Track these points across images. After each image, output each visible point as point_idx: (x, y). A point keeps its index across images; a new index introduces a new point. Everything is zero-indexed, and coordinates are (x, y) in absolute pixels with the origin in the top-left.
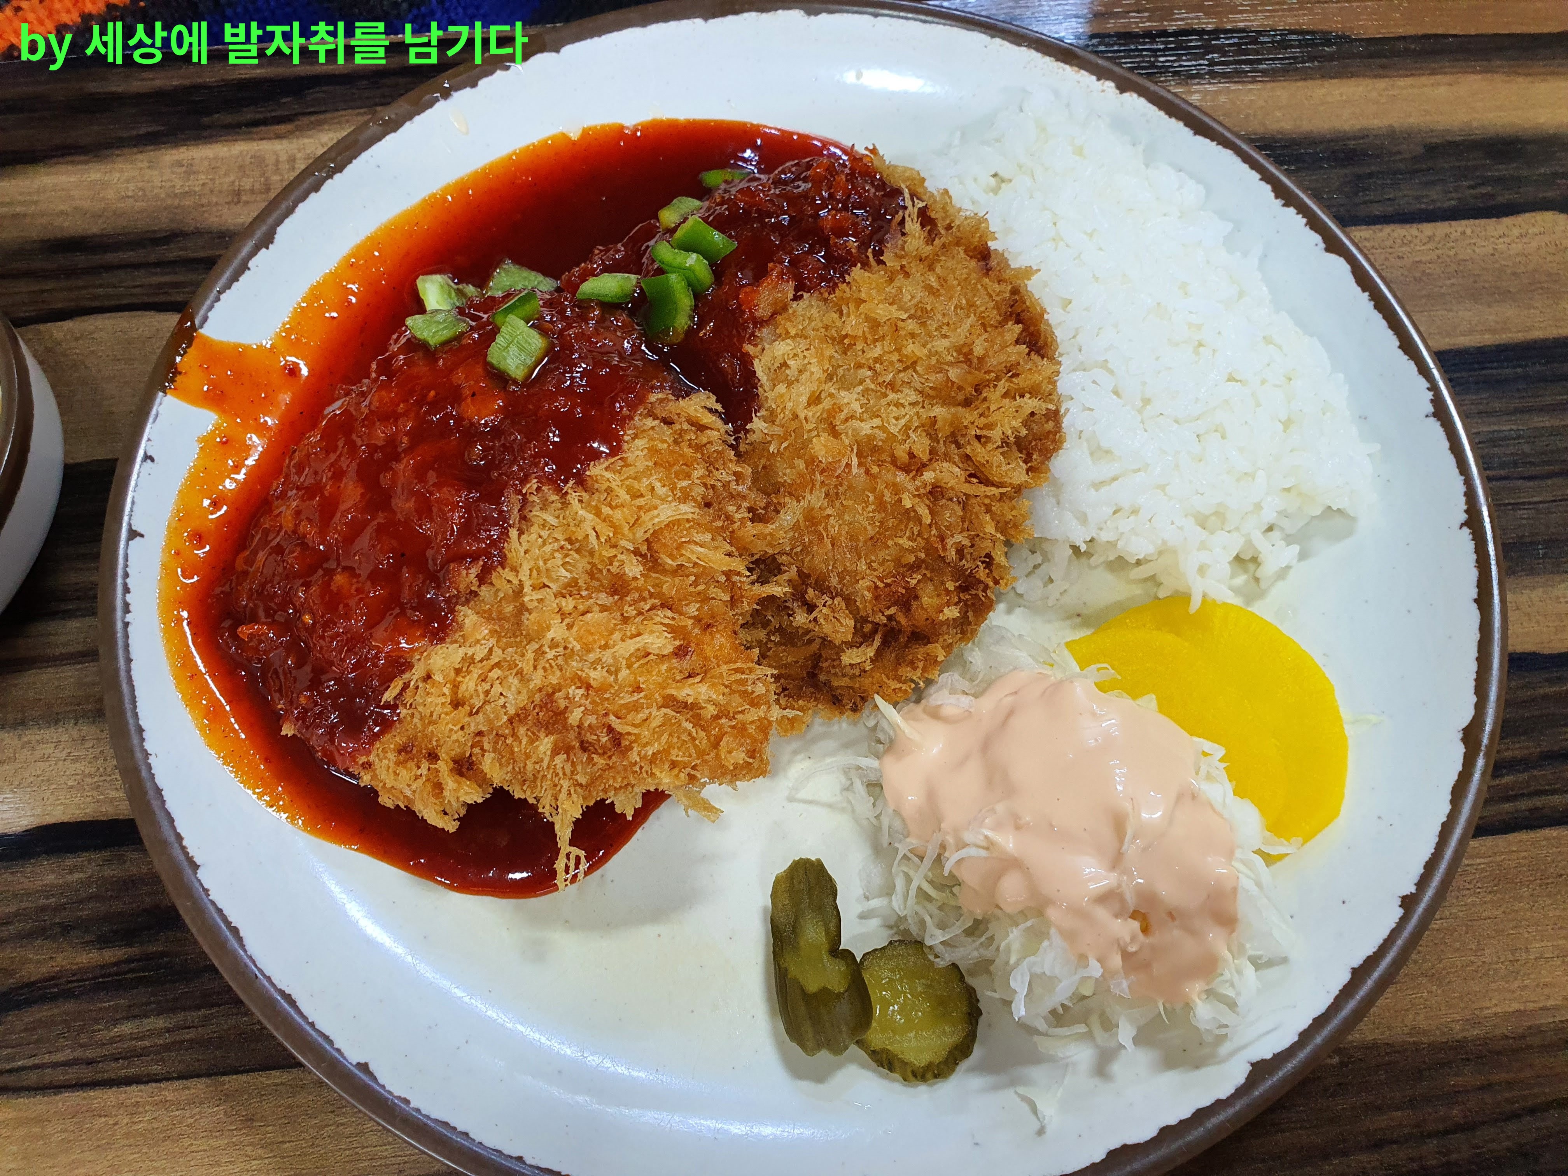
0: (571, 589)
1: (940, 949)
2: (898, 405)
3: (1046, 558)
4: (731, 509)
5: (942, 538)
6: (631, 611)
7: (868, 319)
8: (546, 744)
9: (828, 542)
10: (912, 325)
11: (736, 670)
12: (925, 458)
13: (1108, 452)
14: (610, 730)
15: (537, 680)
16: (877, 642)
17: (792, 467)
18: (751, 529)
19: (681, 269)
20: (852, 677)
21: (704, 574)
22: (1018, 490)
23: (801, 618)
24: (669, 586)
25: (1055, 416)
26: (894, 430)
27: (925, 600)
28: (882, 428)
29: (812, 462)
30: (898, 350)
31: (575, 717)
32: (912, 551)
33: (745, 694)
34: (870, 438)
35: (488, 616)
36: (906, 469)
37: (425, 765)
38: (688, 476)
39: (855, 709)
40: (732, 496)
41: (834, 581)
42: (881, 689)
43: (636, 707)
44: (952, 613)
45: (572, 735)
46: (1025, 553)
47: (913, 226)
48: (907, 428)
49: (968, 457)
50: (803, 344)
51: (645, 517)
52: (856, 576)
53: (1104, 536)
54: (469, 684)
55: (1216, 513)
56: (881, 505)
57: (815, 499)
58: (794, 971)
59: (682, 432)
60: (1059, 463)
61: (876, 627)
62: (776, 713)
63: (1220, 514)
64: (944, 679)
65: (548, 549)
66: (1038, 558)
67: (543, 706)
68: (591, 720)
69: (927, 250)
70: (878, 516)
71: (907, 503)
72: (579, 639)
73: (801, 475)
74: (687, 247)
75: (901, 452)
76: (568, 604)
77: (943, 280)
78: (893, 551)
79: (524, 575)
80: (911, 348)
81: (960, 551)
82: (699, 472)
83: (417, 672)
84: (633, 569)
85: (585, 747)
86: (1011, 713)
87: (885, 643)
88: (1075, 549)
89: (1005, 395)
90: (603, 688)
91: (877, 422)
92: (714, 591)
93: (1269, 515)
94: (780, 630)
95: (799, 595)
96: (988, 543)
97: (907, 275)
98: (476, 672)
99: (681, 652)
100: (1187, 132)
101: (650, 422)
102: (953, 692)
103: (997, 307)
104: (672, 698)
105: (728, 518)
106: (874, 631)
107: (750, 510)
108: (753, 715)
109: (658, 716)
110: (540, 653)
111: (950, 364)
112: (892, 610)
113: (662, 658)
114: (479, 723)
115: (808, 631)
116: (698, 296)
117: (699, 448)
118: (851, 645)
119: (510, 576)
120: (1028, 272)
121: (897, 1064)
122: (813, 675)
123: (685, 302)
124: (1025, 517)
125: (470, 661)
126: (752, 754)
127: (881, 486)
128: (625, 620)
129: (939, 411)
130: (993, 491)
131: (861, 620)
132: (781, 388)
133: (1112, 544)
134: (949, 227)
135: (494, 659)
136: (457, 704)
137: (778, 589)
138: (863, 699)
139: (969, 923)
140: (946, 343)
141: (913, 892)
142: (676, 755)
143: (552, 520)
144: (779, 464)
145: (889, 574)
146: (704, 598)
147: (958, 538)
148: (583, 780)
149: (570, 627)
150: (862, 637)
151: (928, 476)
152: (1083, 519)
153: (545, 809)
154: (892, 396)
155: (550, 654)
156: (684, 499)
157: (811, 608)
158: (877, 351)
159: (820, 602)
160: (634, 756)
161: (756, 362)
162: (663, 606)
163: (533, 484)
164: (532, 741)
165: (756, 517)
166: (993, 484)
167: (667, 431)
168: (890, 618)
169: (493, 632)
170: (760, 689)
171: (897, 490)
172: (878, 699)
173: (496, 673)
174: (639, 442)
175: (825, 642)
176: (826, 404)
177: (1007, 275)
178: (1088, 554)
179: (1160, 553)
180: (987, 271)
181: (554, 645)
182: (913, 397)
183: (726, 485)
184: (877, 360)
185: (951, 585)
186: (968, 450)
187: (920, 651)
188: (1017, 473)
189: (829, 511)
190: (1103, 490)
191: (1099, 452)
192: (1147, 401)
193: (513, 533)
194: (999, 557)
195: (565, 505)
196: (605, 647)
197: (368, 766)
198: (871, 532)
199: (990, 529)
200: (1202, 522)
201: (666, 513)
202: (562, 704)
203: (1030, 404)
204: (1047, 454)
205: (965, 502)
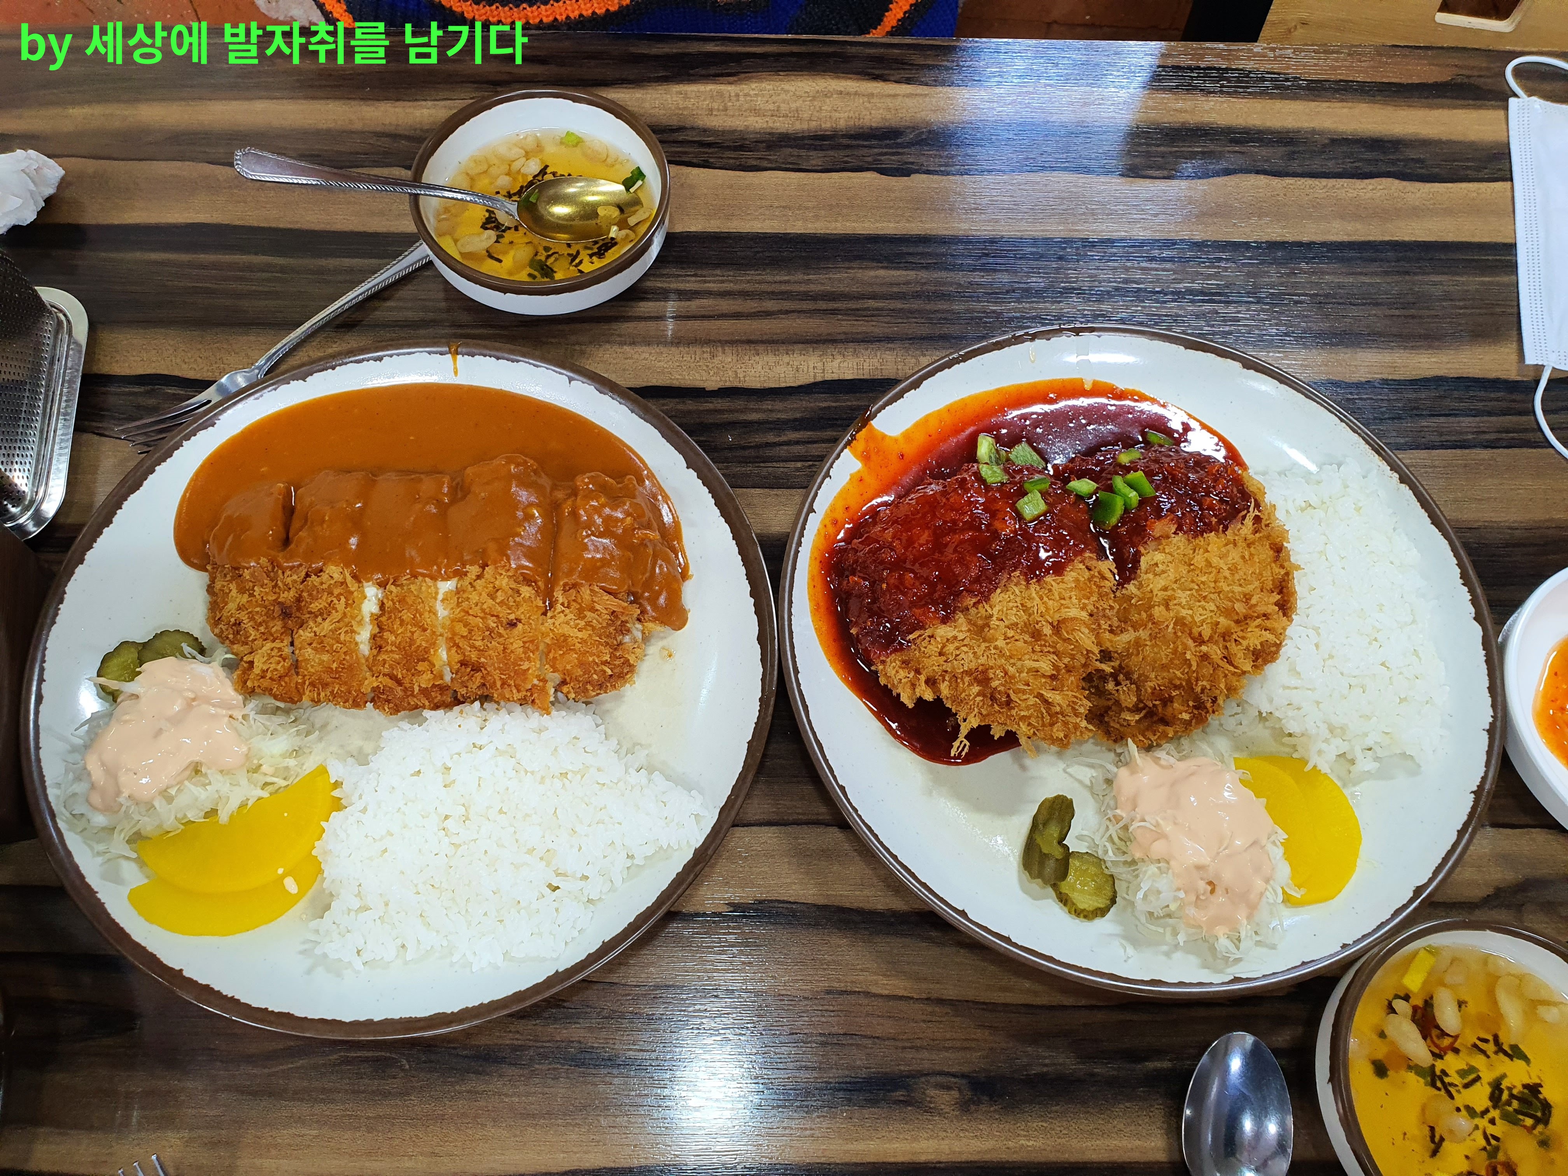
0: (1013, 626)
1: (1109, 864)
2: (1204, 609)
3: (1243, 713)
4: (1102, 622)
5: (1197, 680)
6: (1037, 648)
7: (1207, 560)
8: (976, 689)
9: (1141, 657)
10: (1227, 573)
11: (1076, 697)
12: (1206, 639)
13: (1299, 673)
14: (1008, 696)
15: (982, 660)
16: (1142, 715)
17: (1139, 614)
18: (1107, 635)
19: (1124, 496)
20: (1122, 725)
21: (1078, 646)
22: (1244, 673)
23: (1110, 686)
24: (1060, 647)
25: (1278, 646)
26: (1197, 620)
27: (1176, 705)
28: (1192, 616)
29: (1151, 617)
30: (1215, 582)
31: (995, 684)
32: (1180, 679)
33: (1073, 708)
34: (1184, 618)
35: (969, 622)
36: (1194, 640)
37: (912, 673)
38: (1089, 598)
39: (1115, 741)
40: (1104, 616)
41: (1135, 676)
42: (1133, 737)
43: (1024, 692)
44: (1186, 716)
45: (989, 691)
46: (1234, 704)
47: (1249, 521)
48: (1204, 621)
49: (1226, 648)
50: (1169, 558)
51: (1063, 610)
52: (1147, 678)
53: (1277, 714)
54: (951, 648)
55: (1341, 728)
56: (1175, 652)
57: (1143, 634)
58: (1039, 840)
59: (1093, 576)
60: (1271, 669)
61: (1146, 706)
62: (1084, 724)
63: (1343, 729)
64: (1167, 746)
65: (1011, 604)
66: (1239, 710)
67: (983, 672)
68: (1001, 688)
69: (1251, 537)
70: (1171, 656)
71: (1188, 656)
72: (1010, 650)
73: (1142, 620)
74: (1132, 486)
75: (1195, 631)
76: (1010, 633)
77: (1251, 555)
78: (1171, 675)
79: (995, 612)
80: (1222, 585)
81: (1203, 690)
82: (1094, 598)
83: (928, 632)
84: (1047, 630)
85: (993, 698)
86: (1192, 774)
87: (1145, 717)
88: (1260, 713)
89: (1257, 627)
90: (1013, 677)
91: (1190, 612)
92: (1078, 656)
93: (1369, 742)
94: (1097, 687)
95: (1114, 676)
96: (1218, 692)
97: (1235, 545)
98: (956, 644)
99: (1053, 677)
100: (1428, 521)
101: (1081, 566)
102: (1168, 753)
103: (1273, 580)
104: (1042, 695)
105: (1099, 625)
106: (1144, 708)
107: (1110, 626)
108: (1073, 720)
109: (1032, 700)
110: (988, 648)
111: (1237, 600)
112: (1157, 703)
113: (1044, 676)
114: (948, 667)
115: (1111, 694)
116: (1126, 510)
117: (1100, 587)
118: (1129, 709)
119: (989, 609)
120: (1298, 568)
121: (1069, 903)
122: (1102, 716)
123: (1119, 510)
124: (1242, 687)
125: (955, 638)
126: (1066, 736)
127: (1179, 643)
128: (1034, 651)
129: (1223, 620)
130: (1232, 668)
131: (1140, 701)
132: (1150, 576)
133: (1280, 720)
134: (1267, 525)
135: (965, 642)
136: (941, 654)
137: (1107, 668)
138: (1122, 738)
139: (1129, 860)
140: (1240, 589)
141: (1107, 835)
142: (1033, 721)
143: (1017, 592)
144: (1133, 610)
145: (1164, 685)
146: (1073, 657)
147: (1205, 683)
148: (984, 712)
149: (1007, 644)
150: (1136, 709)
151: (1204, 648)
152: (1271, 701)
153: (960, 718)
154: (1203, 603)
155: (993, 651)
156: (1082, 609)
157: (1118, 684)
158: (1204, 579)
159: (1123, 683)
160: (1014, 712)
161: (1142, 558)
162: (1054, 653)
163: (1017, 573)
164: (969, 685)
165: (1111, 631)
166: (1233, 665)
167: (1087, 574)
168: (1154, 705)
169: (969, 630)
170: (1082, 710)
171: (1186, 648)
172: (1130, 740)
173: (965, 649)
174: (1073, 574)
175: (1117, 703)
176: (1169, 593)
177: (1286, 564)
178: (1265, 719)
179: (1303, 735)
180: (1277, 559)
181: (996, 648)
182: (1213, 608)
183: (1104, 610)
184: (1203, 583)
185: (1191, 703)
186: (1228, 644)
187: (1161, 728)
188: (1247, 666)
189: (1148, 643)
190: (1287, 691)
191: (1294, 671)
192: (1331, 657)
193: (999, 591)
194: (1220, 701)
195: (1027, 588)
196: (1020, 659)
197: (883, 662)
198: (1164, 661)
199: (1222, 686)
200: (1332, 730)
201: (1073, 612)
202: (991, 675)
203: (1267, 636)
204: (1266, 662)
205: (1216, 667)
